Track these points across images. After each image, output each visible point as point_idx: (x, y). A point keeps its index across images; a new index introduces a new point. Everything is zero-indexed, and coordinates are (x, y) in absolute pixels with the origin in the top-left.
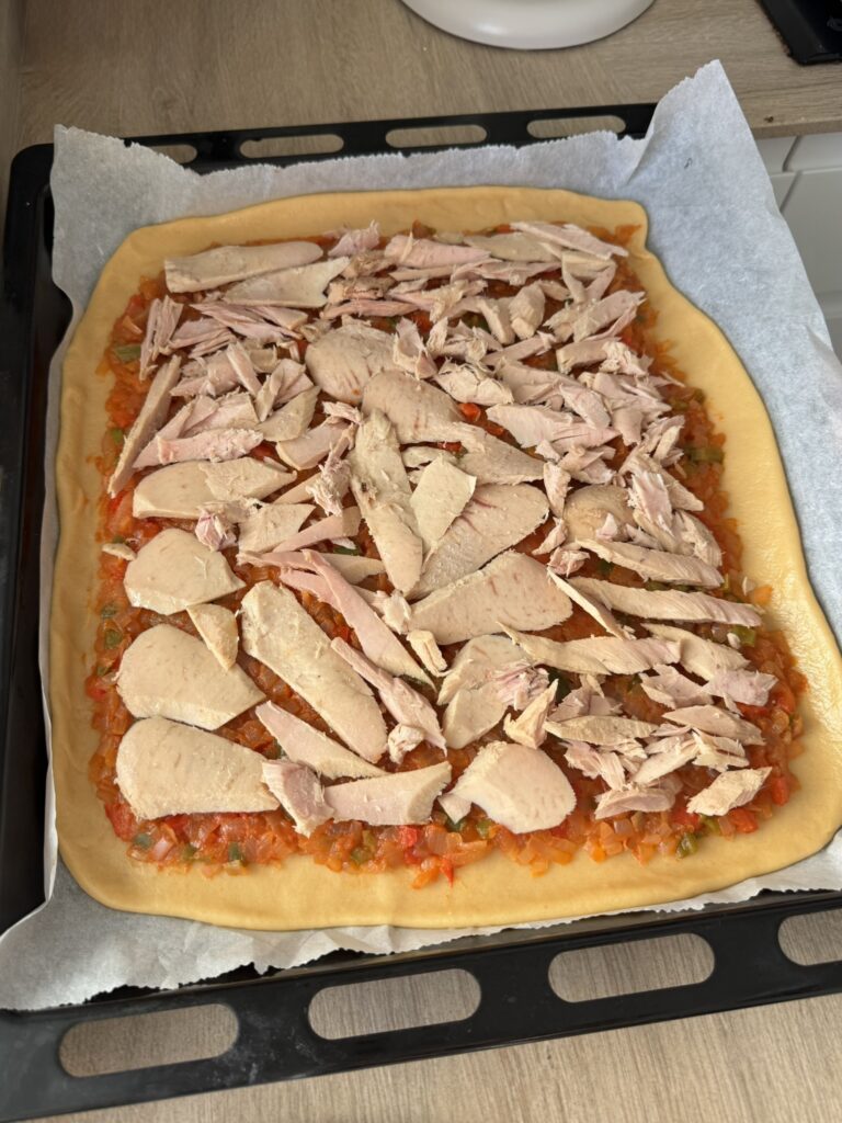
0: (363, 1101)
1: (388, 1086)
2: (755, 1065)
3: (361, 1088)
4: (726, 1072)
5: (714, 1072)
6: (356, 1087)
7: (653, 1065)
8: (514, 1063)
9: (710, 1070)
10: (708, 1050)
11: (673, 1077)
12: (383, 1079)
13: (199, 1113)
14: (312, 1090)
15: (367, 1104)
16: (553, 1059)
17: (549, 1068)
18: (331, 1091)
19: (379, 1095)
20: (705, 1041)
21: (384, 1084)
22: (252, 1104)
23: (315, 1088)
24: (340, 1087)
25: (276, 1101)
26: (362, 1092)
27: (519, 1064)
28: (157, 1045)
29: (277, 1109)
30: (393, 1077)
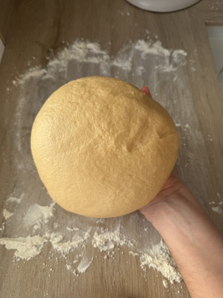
0: (61, 286)
1: (68, 283)
2: (173, 295)
3: (61, 283)
4: (164, 296)
5: (161, 295)
6: (59, 282)
7: (144, 290)
8: (104, 283)
9: (159, 295)
10: (160, 289)
11: (149, 295)
12: (67, 281)
13: (16, 281)
14: (47, 281)
15: (62, 287)
16: (116, 284)
17: (114, 286)
18: (52, 282)
19: (65, 285)
20: (160, 286)
21: (67, 282)
22: (30, 282)
23: (48, 281)
24: (55, 281)
25: (37, 282)
26: (61, 284)
27: (106, 284)
28: (8, 261)
29: (37, 284)
30: (70, 281)
